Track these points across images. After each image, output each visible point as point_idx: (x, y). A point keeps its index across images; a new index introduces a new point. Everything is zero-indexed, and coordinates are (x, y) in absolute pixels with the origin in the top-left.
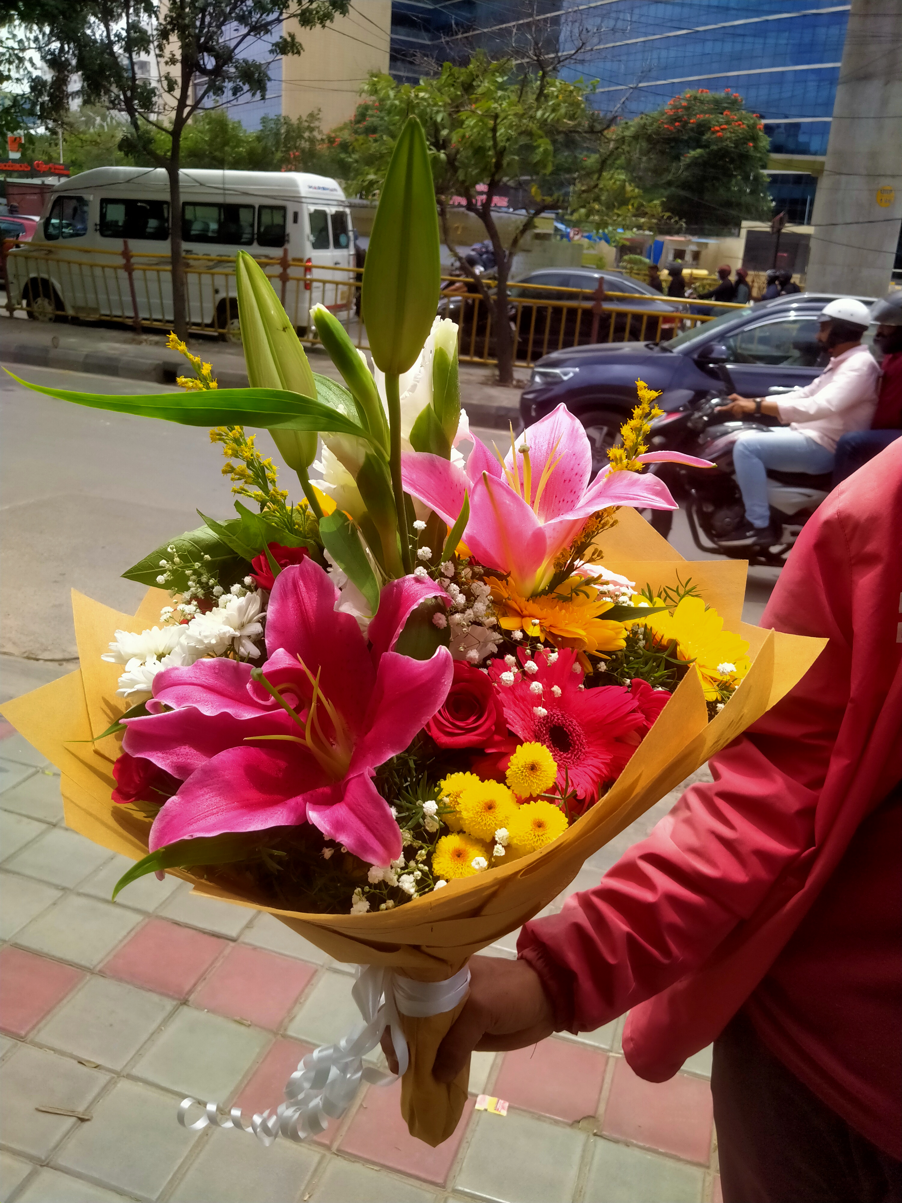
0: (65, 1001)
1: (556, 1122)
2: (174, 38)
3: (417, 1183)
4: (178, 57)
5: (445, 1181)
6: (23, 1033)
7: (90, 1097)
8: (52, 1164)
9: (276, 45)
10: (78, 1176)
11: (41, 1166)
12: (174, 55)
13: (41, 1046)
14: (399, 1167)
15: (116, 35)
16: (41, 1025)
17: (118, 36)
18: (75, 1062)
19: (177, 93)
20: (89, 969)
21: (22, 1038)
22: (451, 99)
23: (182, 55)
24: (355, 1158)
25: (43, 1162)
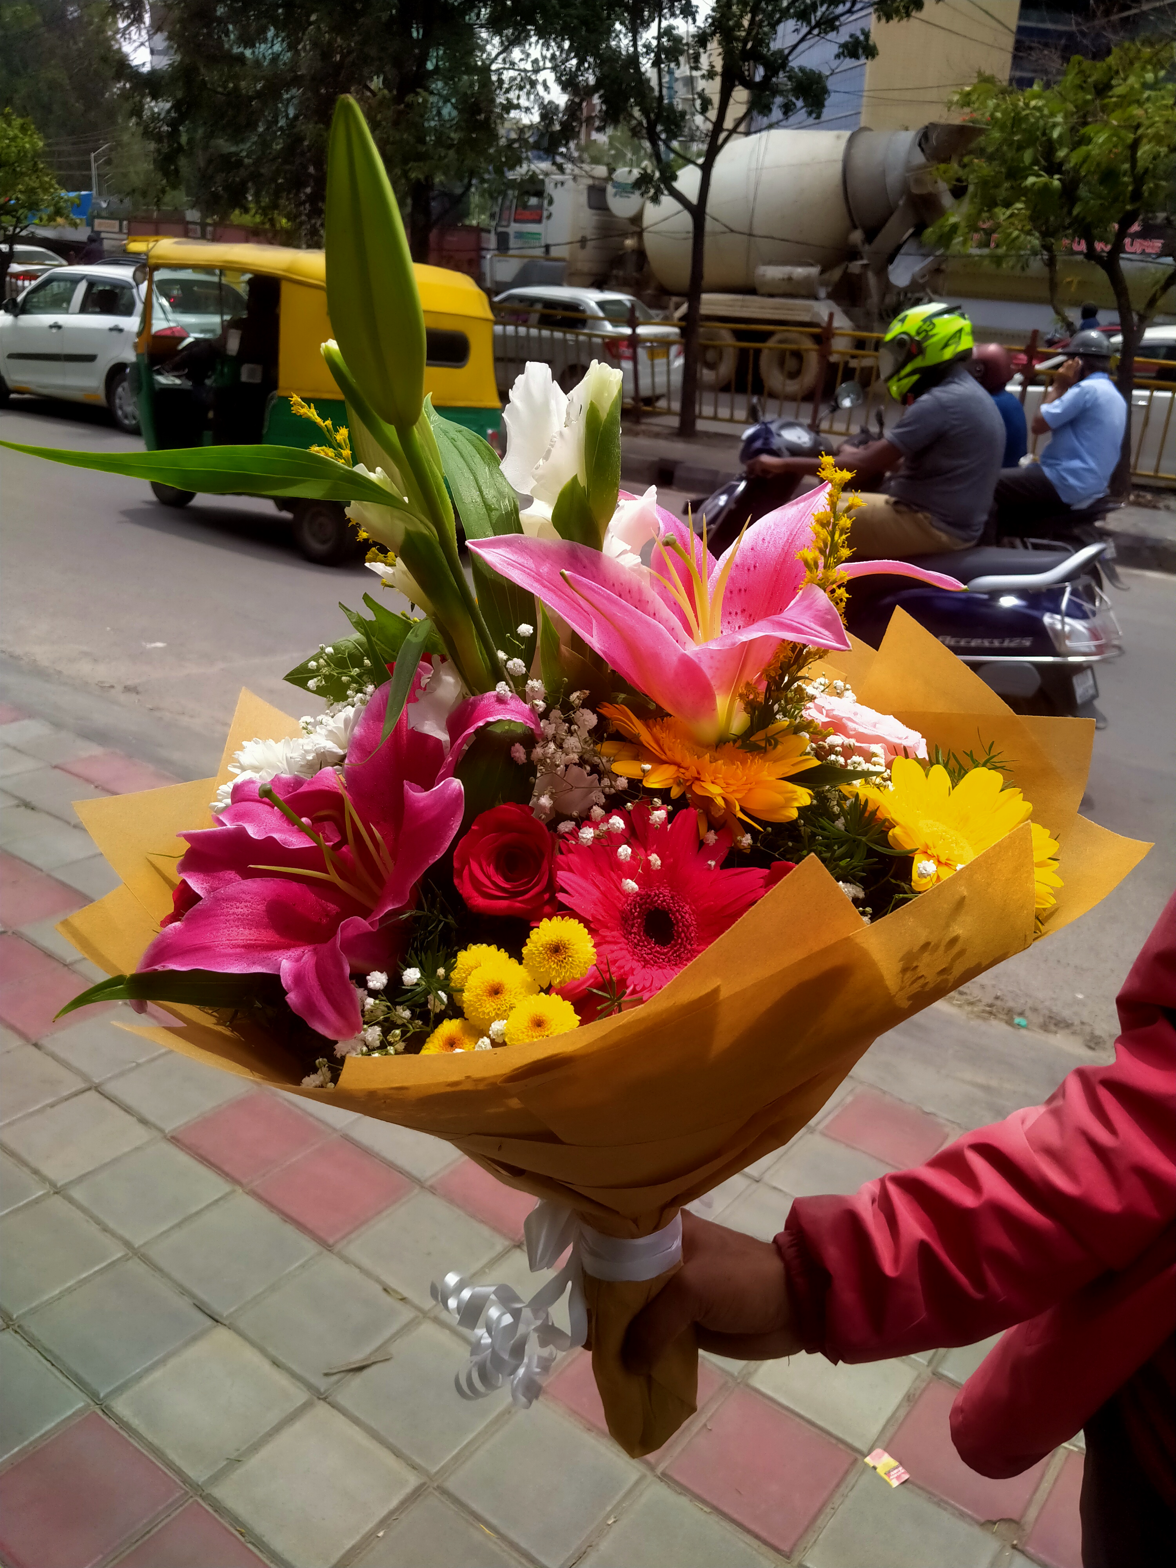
0: (384, 1214)
1: (962, 1515)
2: (714, 46)
3: (755, 1543)
4: (719, 68)
5: (791, 1551)
6: (331, 1241)
7: (387, 1333)
8: (330, 1399)
9: (844, 46)
10: (356, 1421)
11: (319, 1399)
12: (713, 67)
13: (347, 1261)
14: (736, 1516)
15: (644, 46)
16: (353, 1236)
17: (647, 46)
18: (378, 1288)
19: (713, 114)
20: (420, 1181)
21: (330, 1246)
22: (1076, 107)
23: (724, 67)
24: (684, 1490)
25: (322, 1394)
